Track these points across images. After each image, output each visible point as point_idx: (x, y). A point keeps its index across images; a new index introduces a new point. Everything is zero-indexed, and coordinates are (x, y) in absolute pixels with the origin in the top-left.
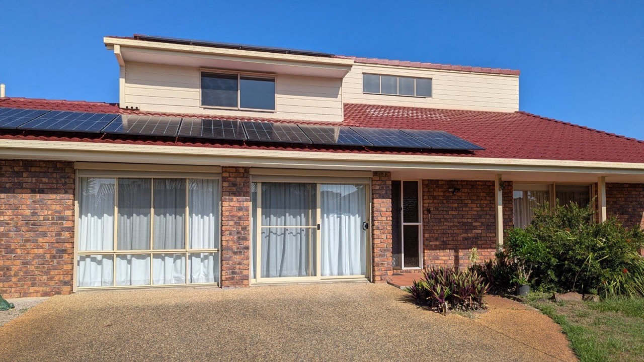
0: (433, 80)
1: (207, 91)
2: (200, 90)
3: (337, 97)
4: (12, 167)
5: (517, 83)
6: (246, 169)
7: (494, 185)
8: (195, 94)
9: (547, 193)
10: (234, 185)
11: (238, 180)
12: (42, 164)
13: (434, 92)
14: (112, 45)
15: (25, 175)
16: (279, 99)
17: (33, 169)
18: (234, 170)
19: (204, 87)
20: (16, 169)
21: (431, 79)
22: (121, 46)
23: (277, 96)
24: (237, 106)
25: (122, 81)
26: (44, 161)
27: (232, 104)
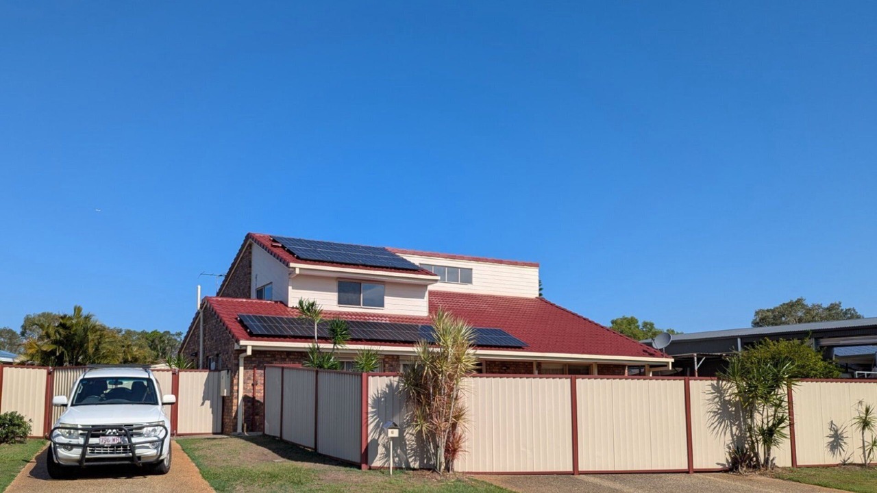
0: (473, 271)
1: (342, 294)
2: (337, 294)
3: (423, 298)
4: (281, 356)
5: (537, 274)
6: (398, 356)
7: (532, 366)
8: (334, 296)
9: (563, 369)
10: (392, 366)
11: (394, 363)
12: (296, 354)
13: (474, 280)
14: (295, 268)
15: (287, 360)
16: (387, 300)
17: (291, 357)
18: (391, 357)
19: (340, 291)
20: (283, 356)
21: (471, 269)
22: (300, 269)
23: (386, 297)
24: (360, 305)
25: (290, 288)
26: (297, 352)
27: (356, 303)
